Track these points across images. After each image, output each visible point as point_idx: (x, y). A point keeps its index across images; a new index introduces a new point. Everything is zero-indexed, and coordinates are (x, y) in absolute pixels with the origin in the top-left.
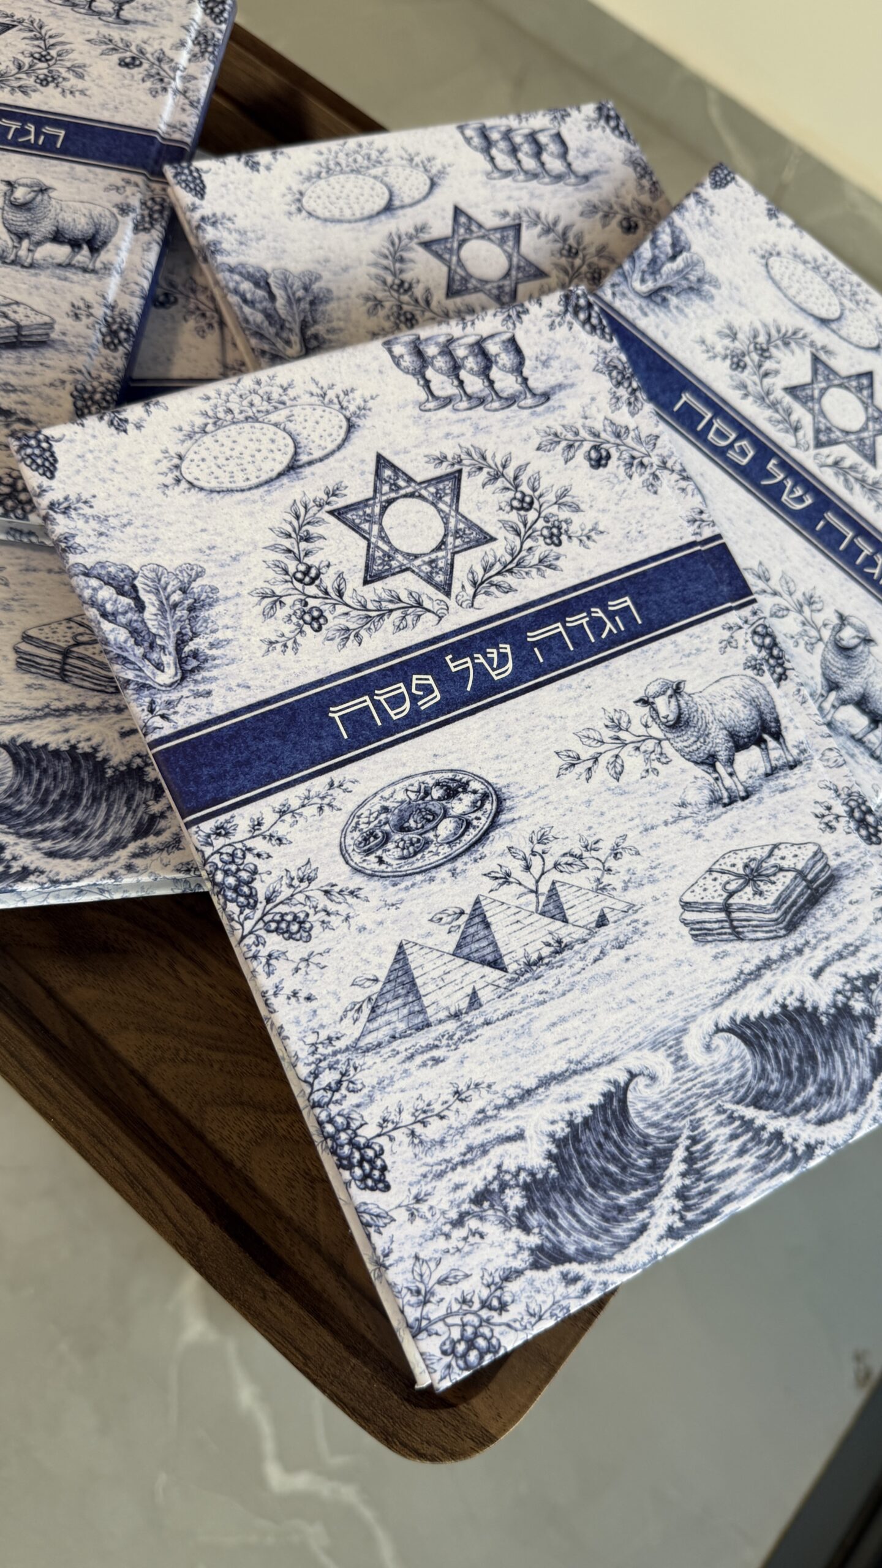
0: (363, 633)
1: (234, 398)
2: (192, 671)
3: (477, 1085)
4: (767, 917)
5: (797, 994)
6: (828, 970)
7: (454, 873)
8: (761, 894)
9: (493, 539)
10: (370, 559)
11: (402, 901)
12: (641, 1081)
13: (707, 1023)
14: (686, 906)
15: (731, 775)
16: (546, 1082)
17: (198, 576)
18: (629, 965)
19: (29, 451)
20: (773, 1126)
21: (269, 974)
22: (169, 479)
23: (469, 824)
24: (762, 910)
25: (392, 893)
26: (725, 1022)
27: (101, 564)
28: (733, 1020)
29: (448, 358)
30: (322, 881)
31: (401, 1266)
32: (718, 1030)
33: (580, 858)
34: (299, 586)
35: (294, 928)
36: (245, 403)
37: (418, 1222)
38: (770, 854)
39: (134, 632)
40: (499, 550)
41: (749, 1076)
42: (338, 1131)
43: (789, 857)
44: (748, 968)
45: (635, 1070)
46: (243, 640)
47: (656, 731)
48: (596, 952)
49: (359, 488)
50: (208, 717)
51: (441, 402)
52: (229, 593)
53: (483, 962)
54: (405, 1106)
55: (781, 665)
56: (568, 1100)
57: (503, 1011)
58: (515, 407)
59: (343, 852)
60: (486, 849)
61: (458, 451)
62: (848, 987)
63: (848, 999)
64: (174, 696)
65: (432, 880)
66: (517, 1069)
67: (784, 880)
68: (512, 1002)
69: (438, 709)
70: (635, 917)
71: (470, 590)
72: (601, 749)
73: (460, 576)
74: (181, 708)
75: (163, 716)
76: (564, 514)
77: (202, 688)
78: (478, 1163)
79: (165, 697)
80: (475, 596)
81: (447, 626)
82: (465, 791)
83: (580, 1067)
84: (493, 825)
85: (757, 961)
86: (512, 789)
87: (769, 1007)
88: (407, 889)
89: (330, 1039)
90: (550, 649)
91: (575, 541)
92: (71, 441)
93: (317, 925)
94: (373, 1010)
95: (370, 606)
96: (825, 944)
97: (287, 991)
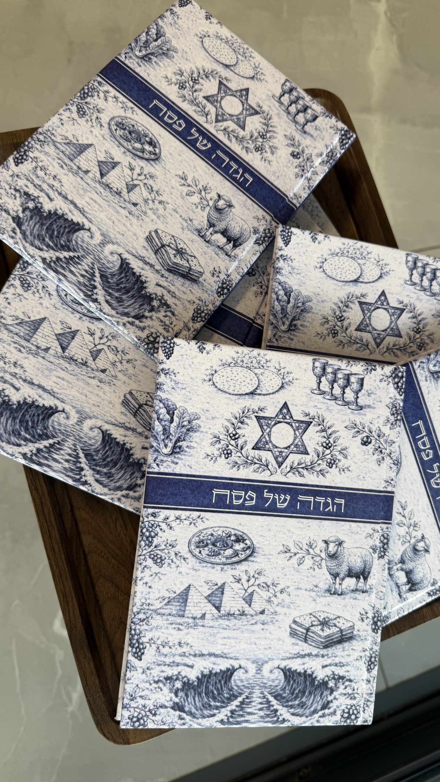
0: (241, 467)
1: (247, 357)
2: (176, 453)
3: (188, 644)
4: (320, 639)
5: (313, 670)
8: (323, 630)
9: (308, 454)
10: (260, 440)
11: (199, 570)
12: (242, 671)
13: (276, 663)
14: (295, 622)
15: (340, 584)
16: (210, 655)
17: (197, 419)
18: (262, 632)
19: (165, 345)
21: (142, 572)
22: (207, 378)
23: (237, 555)
24: (320, 636)
25: (197, 566)
26: (282, 666)
27: (167, 400)
28: (285, 667)
30: (176, 549)
32: (278, 668)
33: (269, 587)
35: (159, 561)
36: (250, 360)
38: (335, 619)
39: (164, 429)
40: (307, 459)
41: (278, 688)
42: (135, 634)
43: (341, 623)
44: (302, 653)
45: (242, 666)
46: (199, 449)
47: (323, 555)
48: (254, 622)
49: (271, 412)
50: (172, 472)
51: (320, 392)
52: (204, 430)
53: (214, 605)
55: (384, 552)
56: (214, 664)
57: (211, 625)
58: (347, 407)
59: (189, 543)
60: (238, 567)
61: (315, 414)
64: (165, 459)
65: (213, 568)
67: (334, 630)
68: (216, 624)
69: (251, 508)
71: (288, 469)
72: (300, 551)
73: (288, 462)
74: (165, 464)
75: (157, 465)
76: (340, 457)
77: (176, 460)
78: (174, 668)
79: (162, 458)
81: (272, 479)
82: (243, 542)
84: (246, 559)
86: (260, 550)
87: (300, 669)
89: (149, 604)
90: (304, 505)
91: (338, 469)
92: (182, 348)
93: (167, 564)
95: (249, 458)
96: (334, 658)
97: (145, 581)
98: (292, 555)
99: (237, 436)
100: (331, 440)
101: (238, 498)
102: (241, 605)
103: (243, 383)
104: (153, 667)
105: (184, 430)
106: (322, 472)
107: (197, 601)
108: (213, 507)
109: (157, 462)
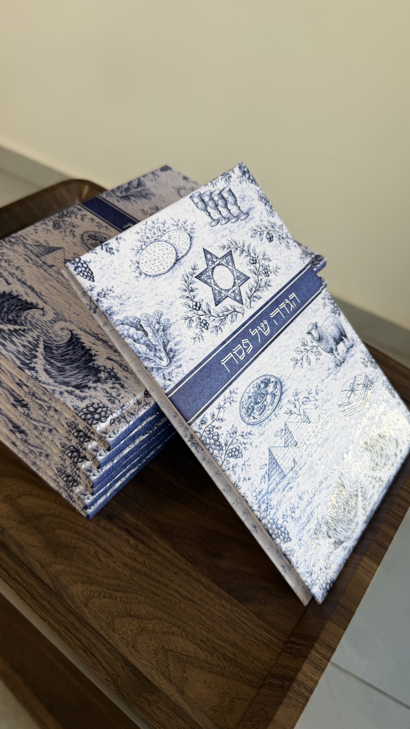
101: (240, 353)
106: (267, 285)
107: (282, 455)
108: (233, 375)
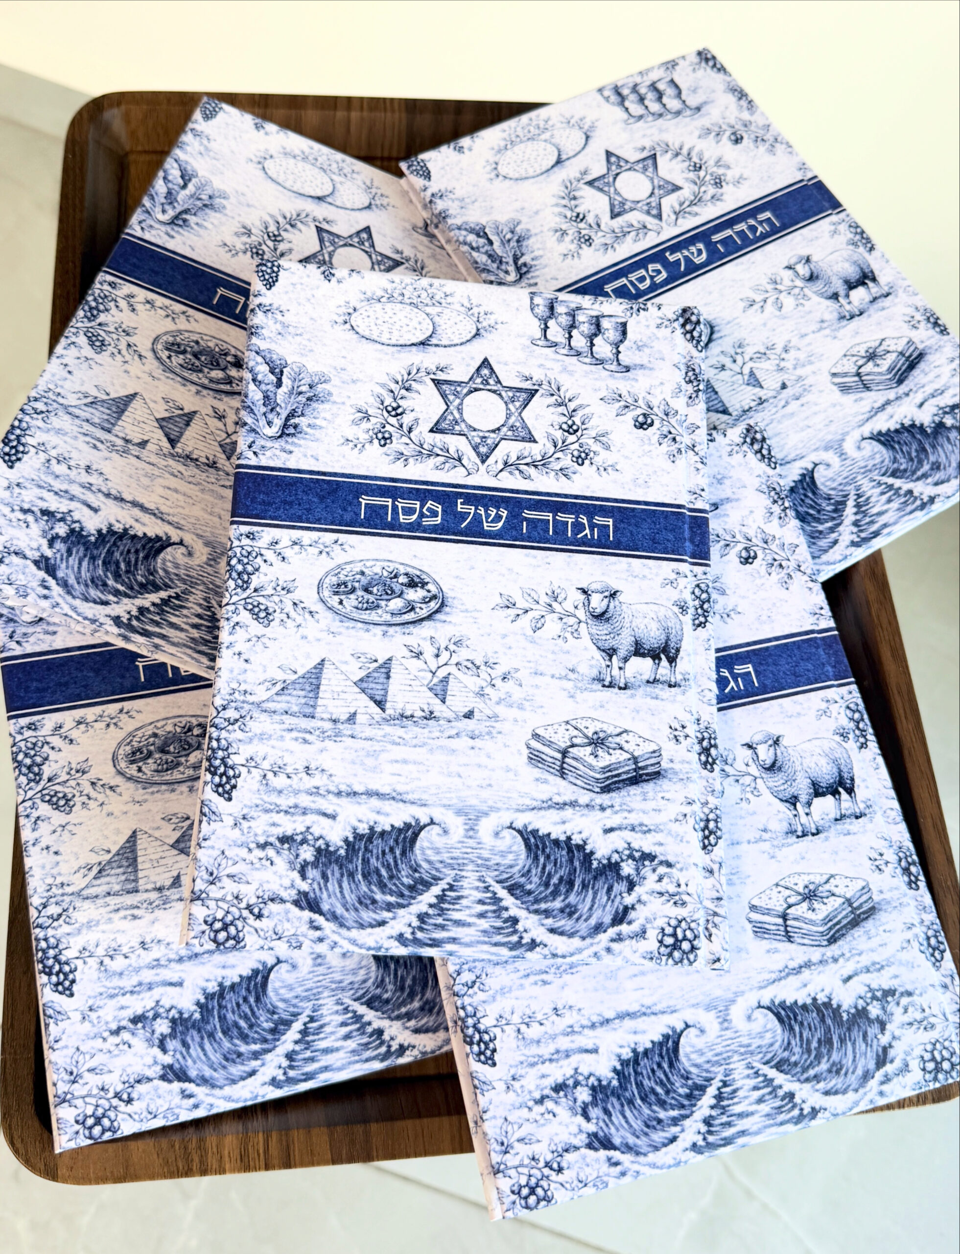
0: (411, 460)
1: (410, 288)
2: (288, 435)
4: (592, 774)
6: (617, 833)
7: (385, 634)
9: (535, 441)
11: (340, 634)
14: (536, 736)
17: (325, 382)
20: (513, 912)
21: (231, 634)
23: (413, 609)
24: (591, 767)
25: (336, 625)
27: (270, 351)
29: (570, 318)
31: (210, 852)
34: (386, 414)
35: (262, 615)
36: (416, 294)
37: (237, 830)
39: (266, 397)
40: (535, 451)
41: (516, 869)
45: (436, 820)
48: (453, 732)
50: (282, 466)
51: (549, 344)
52: (338, 400)
54: (269, 757)
56: (378, 812)
58: (600, 367)
60: (415, 629)
61: (543, 378)
62: (627, 852)
63: (622, 861)
64: (269, 444)
66: (355, 775)
68: (377, 733)
70: (494, 724)
71: (500, 466)
72: (534, 607)
74: (268, 453)
75: (255, 453)
76: (595, 447)
77: (289, 447)
78: (295, 818)
79: (263, 442)
80: (501, 471)
81: (470, 481)
82: (422, 587)
83: (399, 797)
84: (429, 617)
85: (567, 798)
86: (455, 601)
87: (557, 833)
88: (348, 628)
90: (536, 527)
91: (594, 467)
94: (283, 689)
95: (425, 446)
97: (236, 650)
98: (520, 612)
99: (399, 411)
100: (577, 420)
102: (425, 700)
103: (405, 328)
104: (255, 815)
105: (302, 399)
109: (254, 448)
